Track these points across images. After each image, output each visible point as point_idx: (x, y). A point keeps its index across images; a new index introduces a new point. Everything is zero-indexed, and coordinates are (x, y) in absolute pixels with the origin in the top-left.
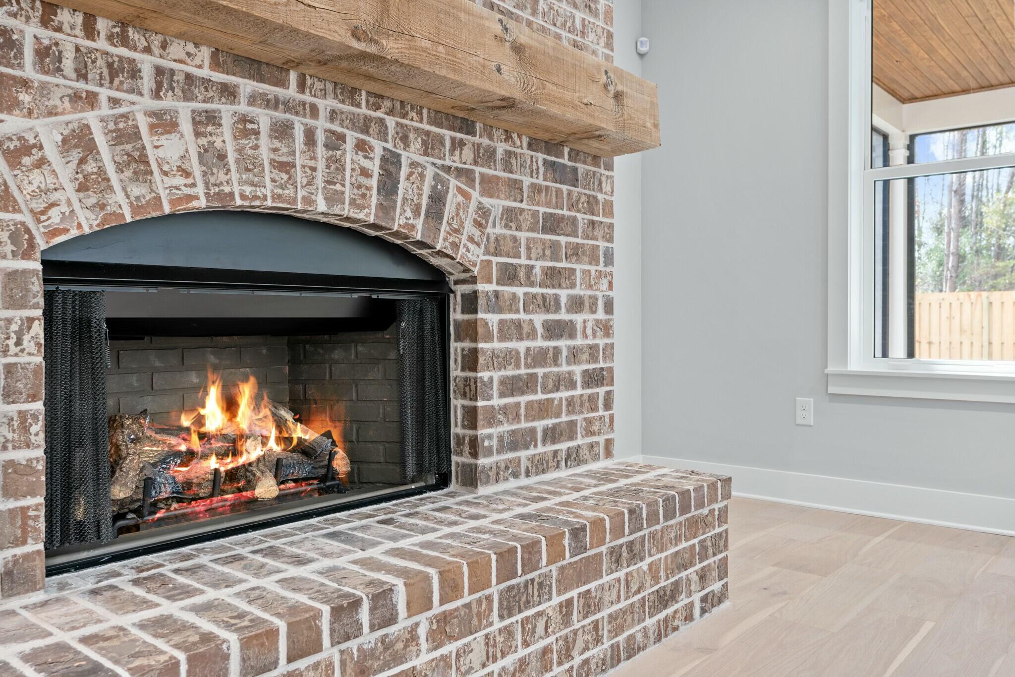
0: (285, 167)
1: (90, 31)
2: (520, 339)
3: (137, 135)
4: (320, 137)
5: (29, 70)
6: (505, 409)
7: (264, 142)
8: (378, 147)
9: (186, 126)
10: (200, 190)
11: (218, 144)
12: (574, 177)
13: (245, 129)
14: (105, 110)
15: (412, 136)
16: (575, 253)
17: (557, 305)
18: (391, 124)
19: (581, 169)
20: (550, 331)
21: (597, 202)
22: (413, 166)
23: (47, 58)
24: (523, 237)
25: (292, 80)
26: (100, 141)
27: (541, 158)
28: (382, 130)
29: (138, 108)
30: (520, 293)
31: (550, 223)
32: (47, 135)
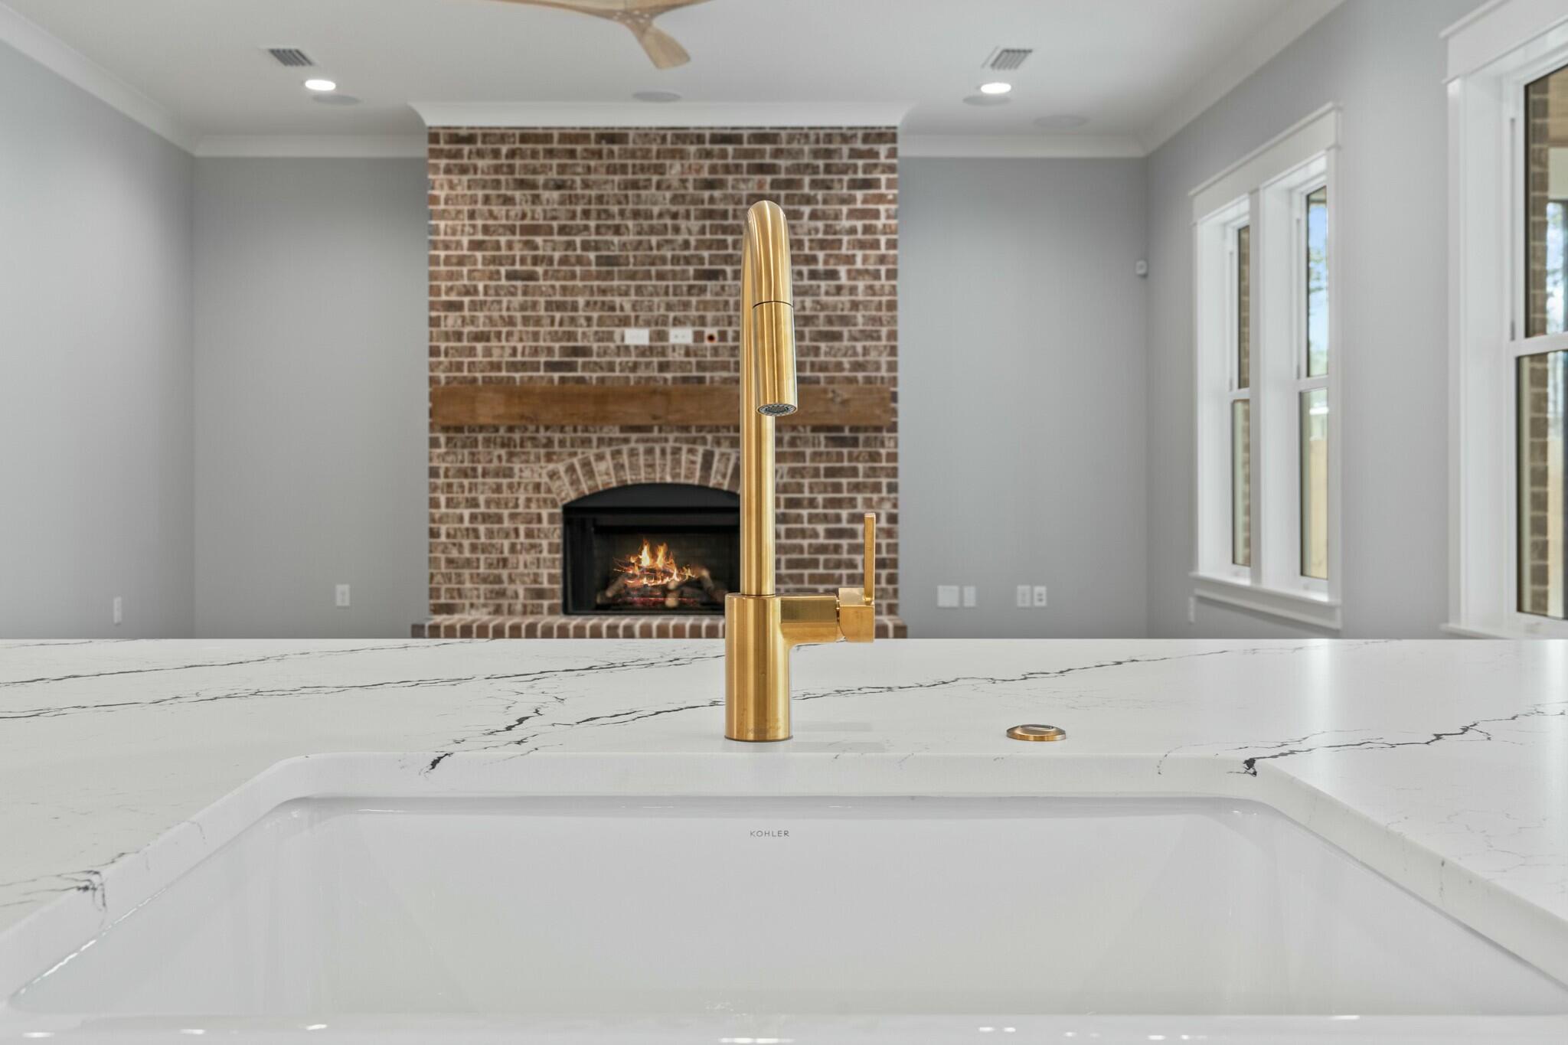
0: (651, 466)
1: (575, 430)
2: (804, 537)
3: (591, 463)
4: (669, 451)
5: (556, 448)
6: (791, 577)
7: (641, 457)
8: (701, 449)
9: (608, 456)
10: (614, 480)
11: (621, 461)
12: (854, 442)
13: (633, 453)
14: (580, 456)
15: (722, 441)
16: (857, 487)
17: (838, 519)
18: (709, 437)
19: (861, 436)
20: (830, 534)
21: (879, 454)
22: (722, 455)
23: (562, 443)
24: (806, 482)
25: (656, 429)
26: (578, 467)
27: (822, 436)
28: (704, 441)
29: (591, 453)
30: (805, 512)
31: (830, 472)
32: (561, 468)
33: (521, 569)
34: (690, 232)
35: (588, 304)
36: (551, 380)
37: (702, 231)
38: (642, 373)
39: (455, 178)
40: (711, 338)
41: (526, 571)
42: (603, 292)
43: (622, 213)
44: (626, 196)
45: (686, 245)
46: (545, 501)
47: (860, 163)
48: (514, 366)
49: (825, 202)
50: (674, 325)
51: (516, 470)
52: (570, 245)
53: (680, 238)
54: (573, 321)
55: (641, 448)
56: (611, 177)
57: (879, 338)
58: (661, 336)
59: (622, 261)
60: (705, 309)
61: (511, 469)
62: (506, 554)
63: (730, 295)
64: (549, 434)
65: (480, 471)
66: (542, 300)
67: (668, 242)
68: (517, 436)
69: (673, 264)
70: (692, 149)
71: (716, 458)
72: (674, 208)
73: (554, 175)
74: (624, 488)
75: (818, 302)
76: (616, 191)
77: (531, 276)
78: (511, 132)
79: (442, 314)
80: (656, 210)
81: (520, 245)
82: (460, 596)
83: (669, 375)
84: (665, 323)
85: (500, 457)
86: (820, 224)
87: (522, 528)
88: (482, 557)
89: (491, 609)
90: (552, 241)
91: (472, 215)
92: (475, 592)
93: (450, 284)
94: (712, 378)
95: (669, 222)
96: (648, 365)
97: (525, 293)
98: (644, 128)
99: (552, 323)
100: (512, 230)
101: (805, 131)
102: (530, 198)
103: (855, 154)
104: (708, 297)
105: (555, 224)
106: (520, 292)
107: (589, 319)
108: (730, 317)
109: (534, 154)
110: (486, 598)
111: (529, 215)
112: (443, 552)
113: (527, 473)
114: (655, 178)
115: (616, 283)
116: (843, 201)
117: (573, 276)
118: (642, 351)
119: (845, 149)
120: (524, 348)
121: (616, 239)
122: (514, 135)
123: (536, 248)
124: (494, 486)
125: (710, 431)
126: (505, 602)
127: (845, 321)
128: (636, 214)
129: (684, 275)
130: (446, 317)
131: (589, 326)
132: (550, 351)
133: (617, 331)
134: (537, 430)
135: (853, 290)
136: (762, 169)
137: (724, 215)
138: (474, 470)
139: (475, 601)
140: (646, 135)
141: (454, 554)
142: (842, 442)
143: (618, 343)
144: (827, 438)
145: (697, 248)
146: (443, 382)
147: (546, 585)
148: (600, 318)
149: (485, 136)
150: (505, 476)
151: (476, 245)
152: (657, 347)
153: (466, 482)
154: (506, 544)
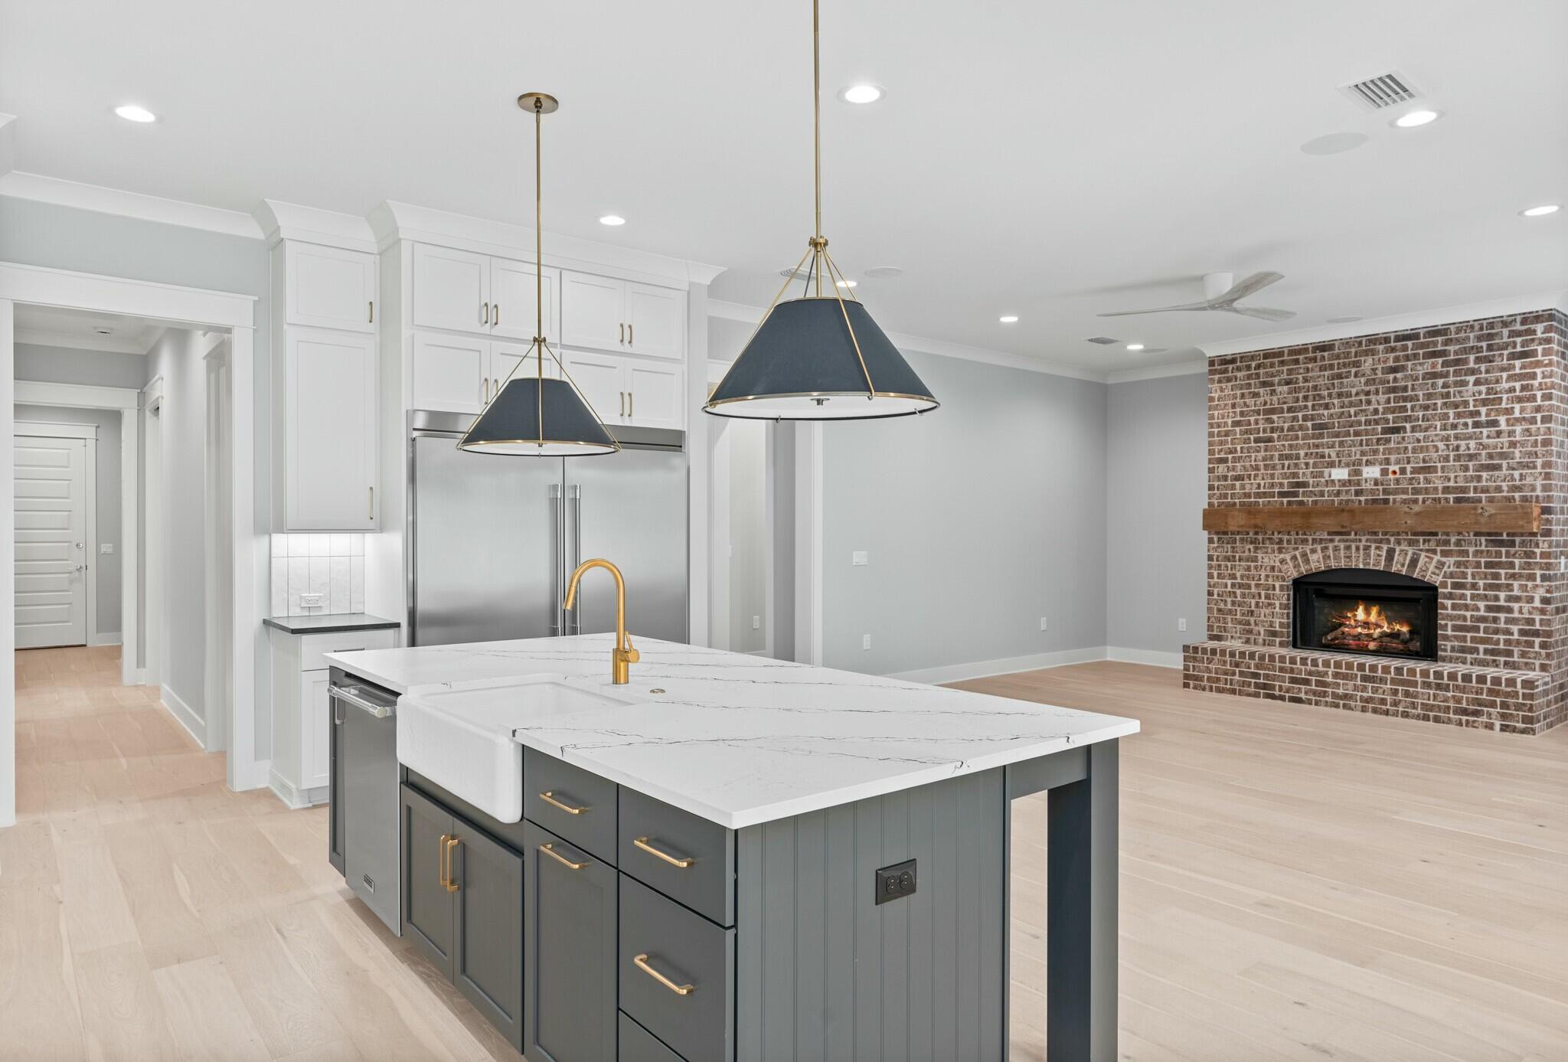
0: (1349, 557)
1: (1297, 534)
2: (1467, 610)
3: (1307, 554)
4: (1361, 548)
5: (1285, 545)
6: (1456, 637)
7: (1342, 552)
8: (1385, 547)
9: (1319, 551)
10: (1323, 565)
11: (1328, 554)
12: (1512, 544)
13: (1336, 549)
14: (1300, 550)
15: (1402, 541)
16: (1513, 576)
17: (1497, 598)
18: (1392, 539)
19: (1518, 540)
20: (1489, 609)
21: (1534, 553)
22: (1401, 551)
23: (1289, 542)
24: (1469, 571)
25: (1353, 533)
26: (1299, 557)
27: (1483, 539)
28: (1388, 541)
29: (1308, 548)
30: (1468, 593)
31: (1488, 565)
32: (1288, 557)
33: (1262, 617)
34: (1379, 404)
35: (1306, 454)
36: (1282, 503)
37: (1388, 401)
38: (1343, 497)
39: (1224, 385)
40: (1394, 473)
41: (1265, 619)
42: (1317, 446)
43: (1330, 395)
44: (1333, 384)
45: (1376, 411)
46: (1277, 577)
47: (1519, 340)
48: (1258, 495)
49: (1487, 371)
50: (1366, 465)
51: (1260, 558)
52: (1295, 419)
53: (1371, 408)
54: (1296, 465)
55: (1342, 545)
56: (1322, 373)
57: (1535, 467)
58: (1358, 473)
59: (1330, 426)
60: (1389, 454)
61: (1257, 557)
62: (1253, 608)
63: (1409, 443)
64: (1280, 536)
65: (1237, 558)
66: (1277, 454)
67: (1361, 410)
68: (1260, 537)
69: (1365, 425)
70: (1381, 347)
71: (1397, 553)
72: (1367, 389)
73: (1285, 376)
74: (1330, 572)
75: (1481, 444)
76: (1326, 382)
77: (1270, 440)
78: (1257, 353)
79: (1216, 466)
80: (1354, 391)
81: (1263, 421)
82: (1225, 632)
83: (1362, 498)
84: (1360, 464)
85: (1249, 550)
86: (1483, 388)
87: (1263, 593)
88: (1239, 609)
89: (1244, 640)
90: (1283, 417)
91: (1234, 406)
92: (1234, 630)
93: (1221, 447)
94: (1394, 500)
95: (1363, 398)
96: (1347, 492)
97: (1266, 450)
98: (1347, 339)
99: (1283, 468)
100: (1258, 413)
101: (1471, 323)
102: (1269, 392)
103: (1514, 334)
104: (1392, 445)
105: (1285, 406)
106: (1262, 450)
107: (1307, 464)
108: (1408, 458)
109: (1272, 365)
110: (1240, 634)
111: (1269, 403)
112: (1215, 605)
113: (1266, 560)
114: (1353, 370)
115: (1325, 440)
116: (1503, 369)
117: (1297, 438)
118: (1343, 483)
119: (1505, 332)
120: (1265, 484)
121: (1326, 412)
122: (1259, 355)
123: (1273, 422)
124: (1246, 567)
125: (1392, 536)
126: (1252, 637)
127: (1503, 456)
128: (1340, 395)
129: (1374, 432)
130: (1218, 467)
131: (1307, 468)
132: (1281, 485)
133: (1327, 471)
134: (1273, 534)
135: (1511, 433)
136: (1435, 354)
137: (1405, 389)
138: (1234, 557)
139: (1234, 634)
140: (1347, 343)
141: (1222, 606)
142: (1501, 543)
143: (1327, 478)
144: (1486, 540)
145: (1383, 413)
146: (1216, 505)
147: (1278, 629)
148: (1315, 463)
149: (1241, 358)
150: (1252, 561)
151: (1236, 424)
152: (1354, 480)
153: (1229, 564)
154: (1253, 602)
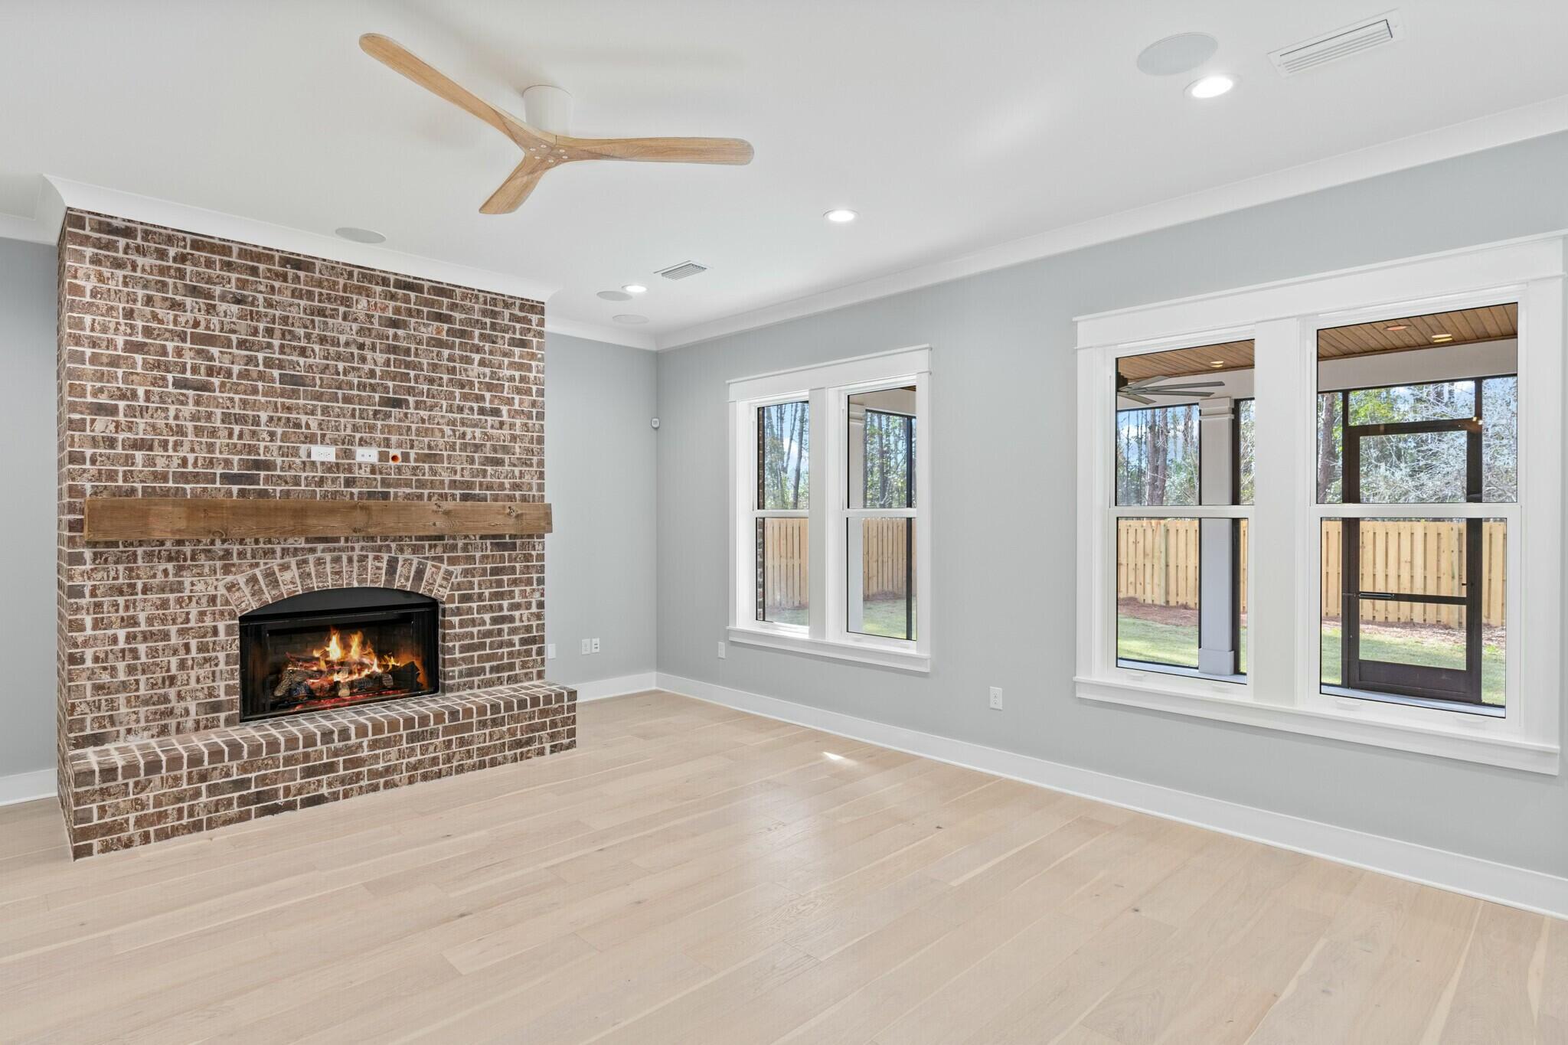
0: (339, 573)
1: (257, 542)
2: (474, 626)
3: (274, 573)
4: (355, 558)
5: (235, 560)
6: (463, 659)
7: (328, 567)
8: (386, 556)
9: (294, 566)
10: (300, 588)
11: (307, 570)
12: (513, 547)
13: (320, 562)
14: (262, 567)
15: (405, 548)
16: (515, 582)
17: (501, 608)
18: (393, 545)
19: (518, 542)
20: (495, 621)
21: (531, 555)
22: (406, 560)
23: (241, 555)
24: (476, 580)
25: (342, 539)
26: (260, 578)
27: (488, 542)
28: (389, 549)
29: (275, 564)
30: (474, 605)
31: (495, 571)
32: (241, 579)
33: (193, 684)
34: (376, 364)
35: (271, 419)
36: (229, 493)
37: (387, 363)
38: (328, 487)
39: (106, 272)
40: (394, 458)
41: (199, 686)
42: (289, 409)
43: (308, 336)
44: (313, 321)
45: (372, 374)
46: (222, 613)
47: (518, 326)
48: (183, 477)
49: (491, 353)
50: (360, 445)
51: (187, 584)
52: (250, 360)
53: (366, 367)
54: (254, 433)
55: (328, 557)
56: (296, 301)
57: (531, 465)
58: (348, 454)
59: (308, 381)
60: (389, 433)
61: (181, 583)
62: (174, 671)
63: (413, 422)
64: (226, 546)
65: (139, 586)
66: (218, 412)
67: (353, 368)
68: (187, 549)
69: (359, 390)
70: (379, 289)
71: (400, 563)
72: (361, 340)
73: (232, 288)
74: (310, 595)
75: (486, 434)
76: (302, 315)
77: (205, 387)
78: (181, 235)
79: (88, 418)
80: (343, 339)
81: (192, 354)
82: (113, 724)
83: (355, 490)
84: (351, 443)
85: (166, 572)
86: (487, 370)
87: (194, 644)
88: (142, 678)
89: (155, 731)
90: (230, 353)
91: (129, 314)
92: (134, 717)
93: (98, 385)
94: (396, 494)
95: (356, 351)
96: (334, 480)
97: (197, 403)
98: (332, 262)
99: (230, 436)
100: (182, 337)
101: (476, 292)
102: (203, 307)
103: (514, 318)
104: (392, 422)
105: (234, 337)
106: (191, 401)
107: (272, 434)
108: (412, 441)
109: (209, 264)
110: (147, 721)
111: (203, 324)
112: (89, 679)
113: (200, 587)
114: (342, 309)
115: (301, 402)
116: (505, 355)
117: (255, 391)
118: (329, 467)
119: (507, 313)
120: (196, 459)
121: (302, 360)
122: (184, 239)
123: (211, 358)
124: (158, 603)
125: (394, 541)
126: (172, 722)
127: (506, 450)
128: (322, 340)
129: (370, 401)
130: (93, 421)
131: (272, 441)
132: (228, 463)
133: (303, 448)
134: (212, 543)
135: (512, 426)
136: (440, 318)
137: (407, 352)
138: (133, 586)
139: (133, 726)
140: (333, 268)
141: (105, 678)
142: (503, 547)
143: (304, 459)
144: (491, 543)
145: (381, 378)
146: (89, 492)
147: (223, 697)
148: (284, 434)
149: (146, 233)
150: (172, 591)
151: (133, 347)
152: (343, 465)
153: (121, 600)
154: (174, 661)
